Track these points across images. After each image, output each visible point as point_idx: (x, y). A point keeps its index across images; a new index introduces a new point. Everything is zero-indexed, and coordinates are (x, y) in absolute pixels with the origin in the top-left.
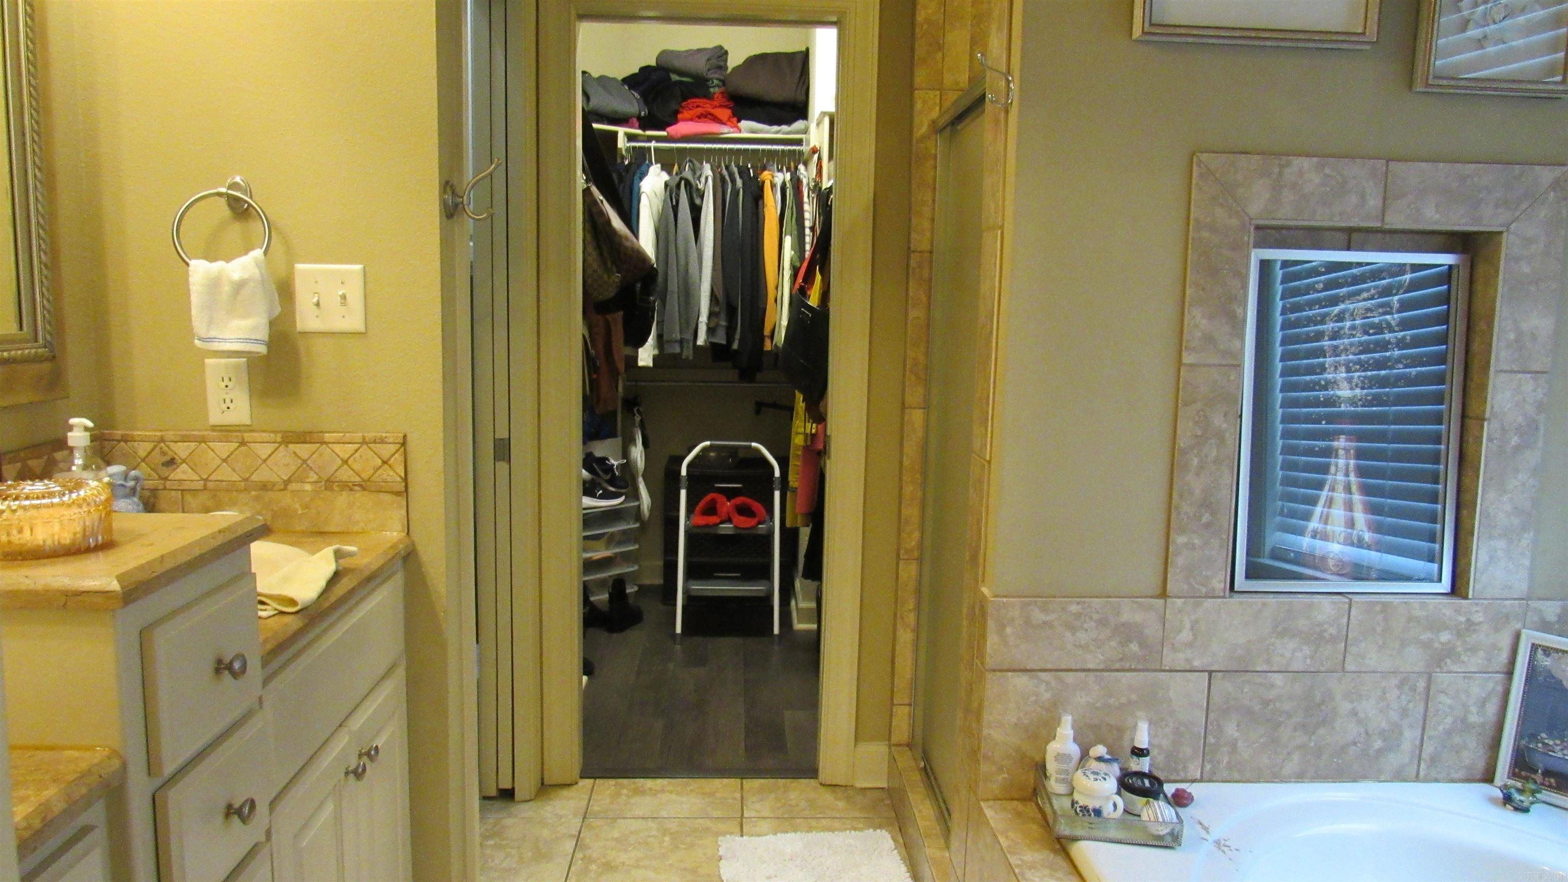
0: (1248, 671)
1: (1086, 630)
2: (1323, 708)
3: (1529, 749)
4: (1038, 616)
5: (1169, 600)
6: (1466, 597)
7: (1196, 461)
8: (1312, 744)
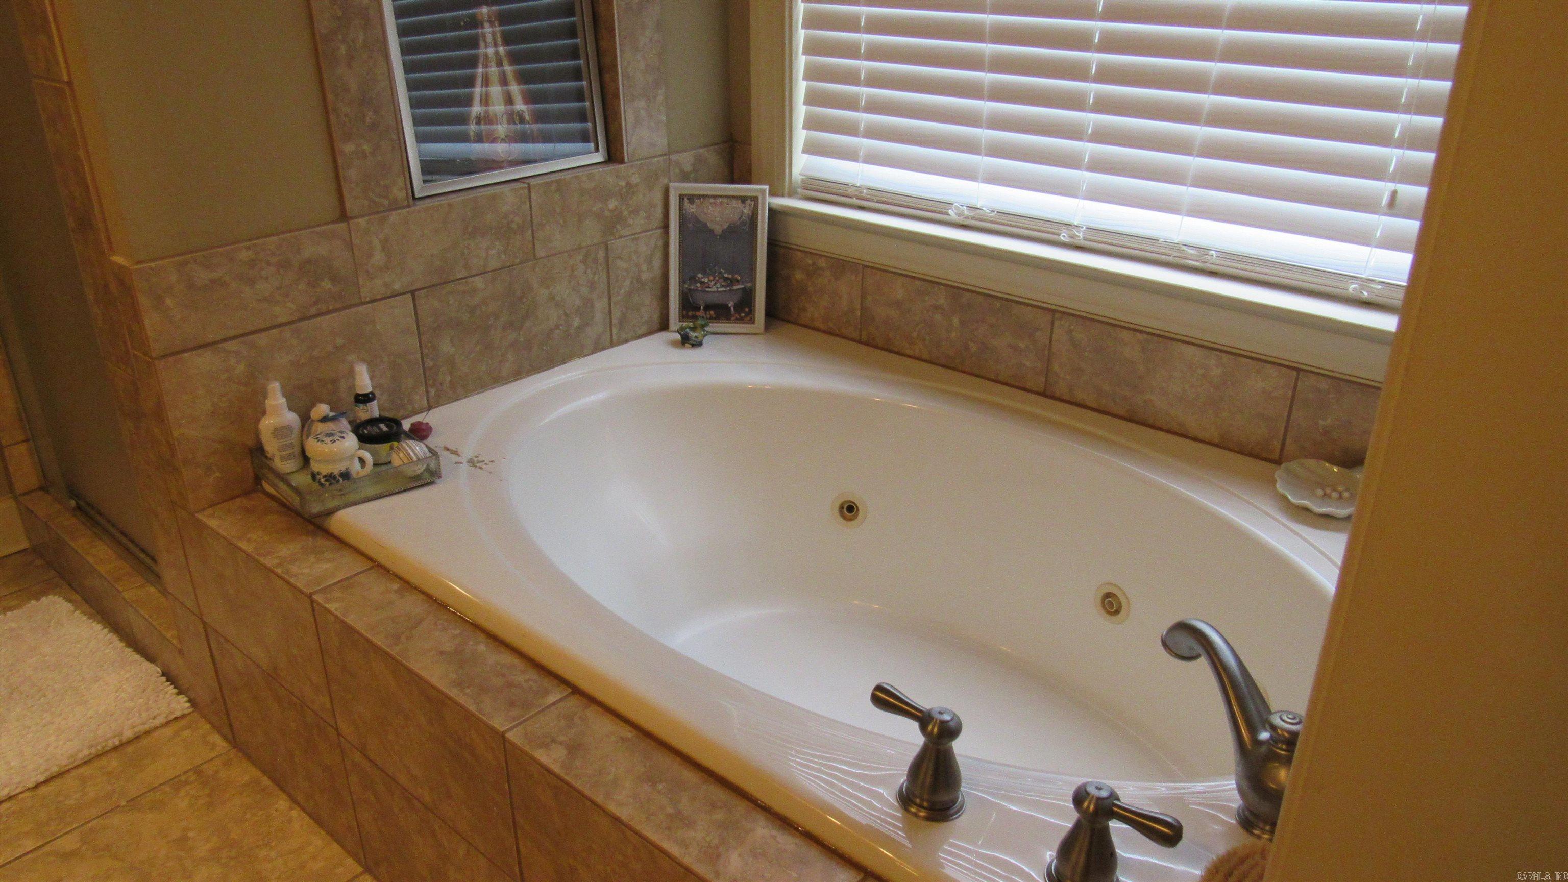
0: (450, 282)
1: (267, 278)
2: (525, 300)
3: (690, 290)
4: (202, 276)
5: (351, 222)
6: (622, 162)
7: (343, 49)
8: (522, 340)
